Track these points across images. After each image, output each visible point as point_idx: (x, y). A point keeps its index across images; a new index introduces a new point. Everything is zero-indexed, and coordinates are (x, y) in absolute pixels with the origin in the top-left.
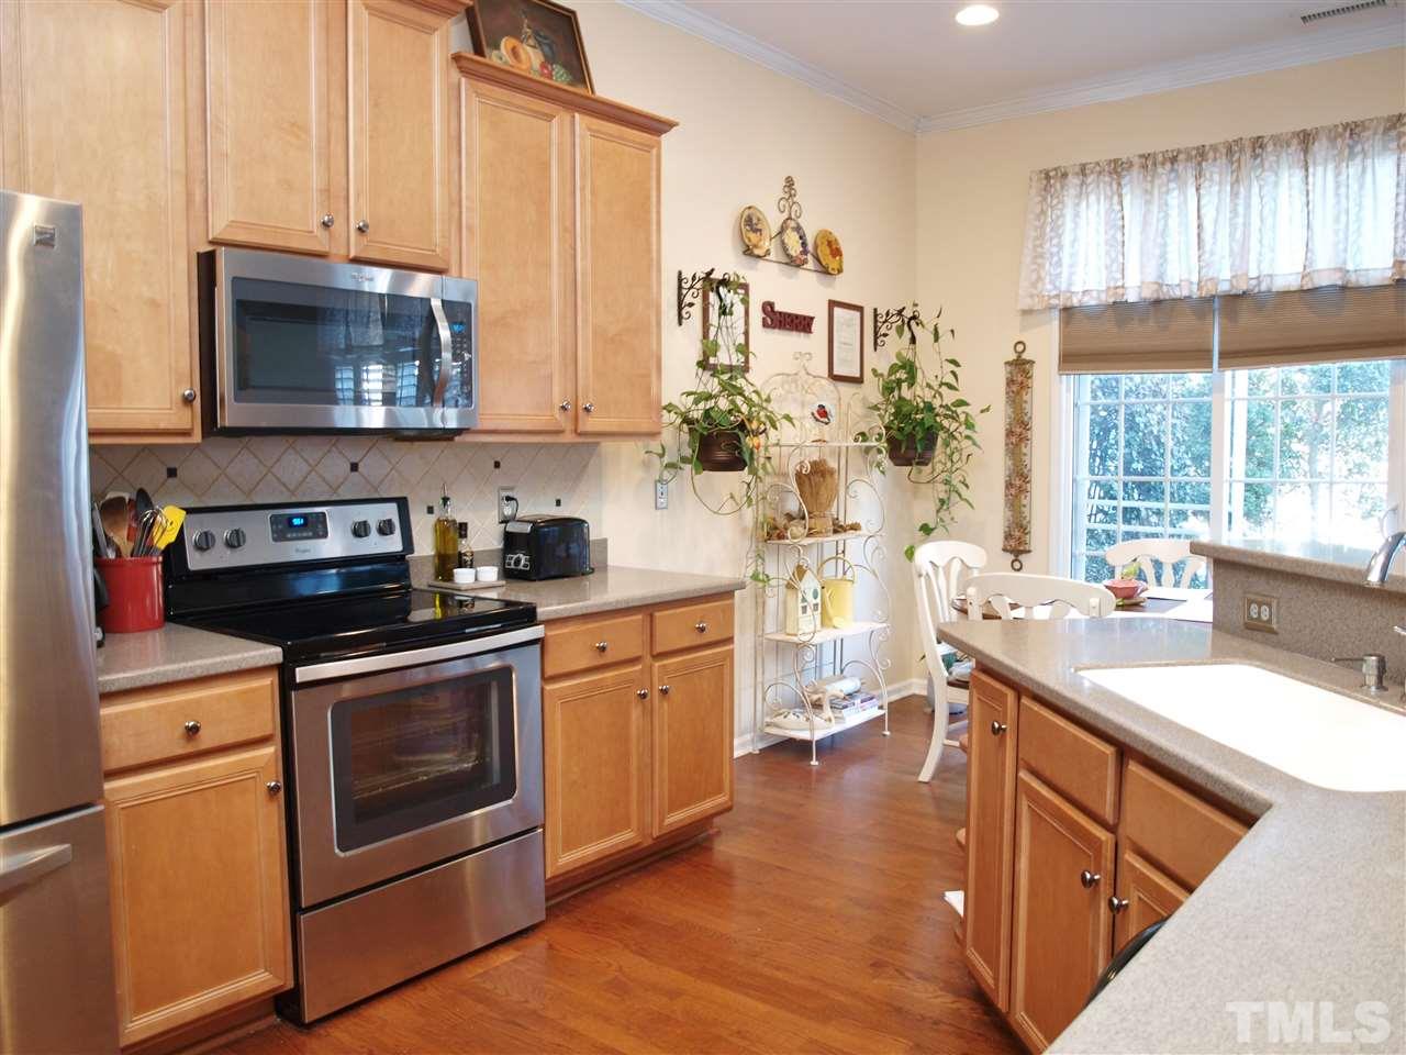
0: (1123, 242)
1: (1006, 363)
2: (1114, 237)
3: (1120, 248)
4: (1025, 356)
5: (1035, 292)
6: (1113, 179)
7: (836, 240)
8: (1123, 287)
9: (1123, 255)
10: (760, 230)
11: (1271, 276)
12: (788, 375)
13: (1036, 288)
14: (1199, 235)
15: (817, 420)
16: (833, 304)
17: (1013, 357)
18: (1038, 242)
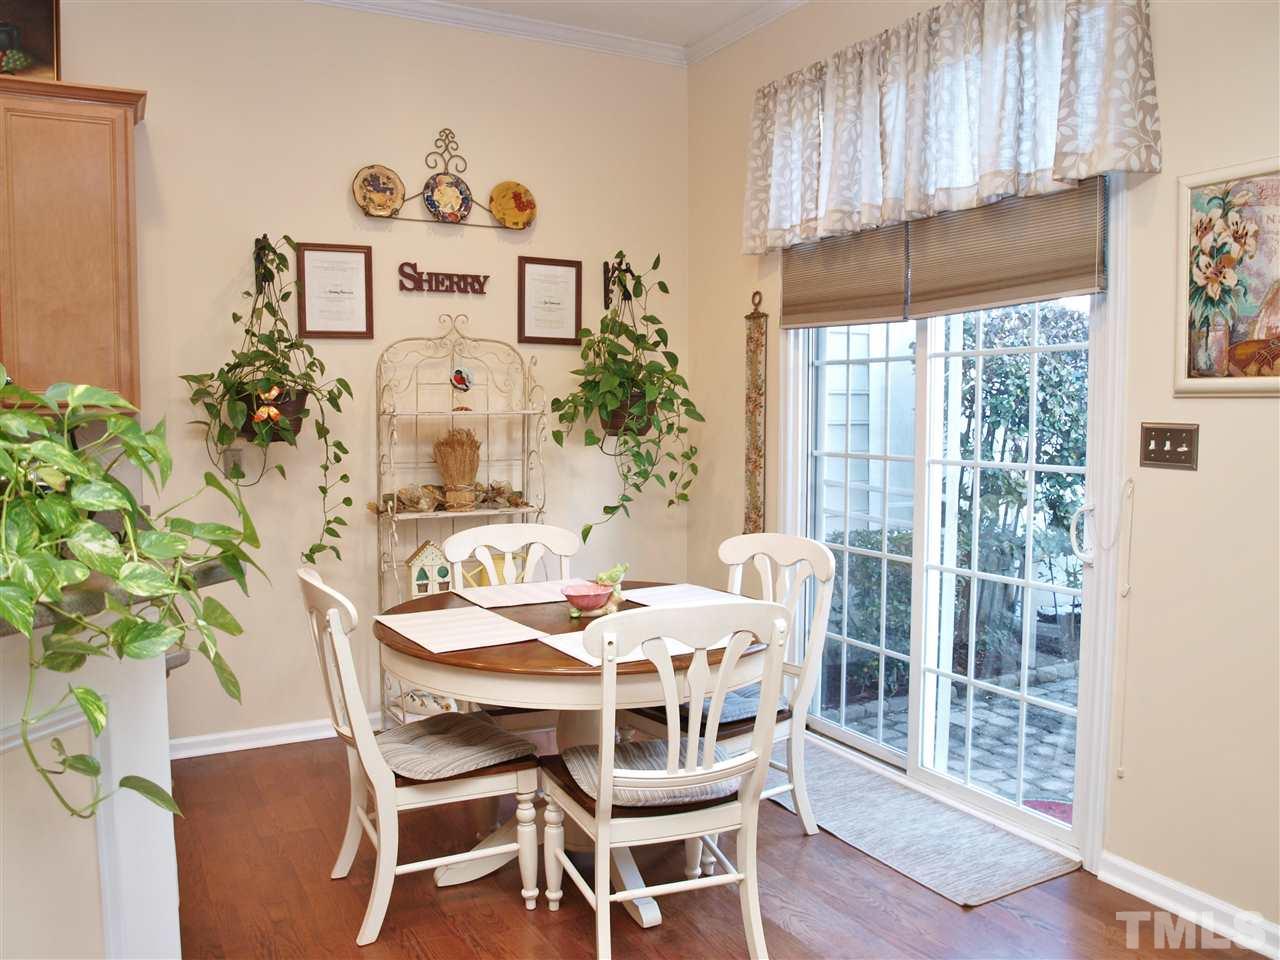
0: (819, 164)
1: (747, 317)
2: (810, 157)
3: (815, 171)
4: (762, 309)
5: (755, 232)
6: (814, 88)
7: (527, 191)
8: (816, 219)
9: (818, 180)
10: (391, 190)
11: (947, 190)
12: (429, 340)
13: (757, 228)
14: (882, 145)
15: (455, 387)
16: (523, 261)
17: (750, 309)
18: (759, 174)
